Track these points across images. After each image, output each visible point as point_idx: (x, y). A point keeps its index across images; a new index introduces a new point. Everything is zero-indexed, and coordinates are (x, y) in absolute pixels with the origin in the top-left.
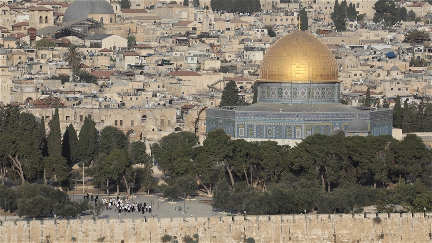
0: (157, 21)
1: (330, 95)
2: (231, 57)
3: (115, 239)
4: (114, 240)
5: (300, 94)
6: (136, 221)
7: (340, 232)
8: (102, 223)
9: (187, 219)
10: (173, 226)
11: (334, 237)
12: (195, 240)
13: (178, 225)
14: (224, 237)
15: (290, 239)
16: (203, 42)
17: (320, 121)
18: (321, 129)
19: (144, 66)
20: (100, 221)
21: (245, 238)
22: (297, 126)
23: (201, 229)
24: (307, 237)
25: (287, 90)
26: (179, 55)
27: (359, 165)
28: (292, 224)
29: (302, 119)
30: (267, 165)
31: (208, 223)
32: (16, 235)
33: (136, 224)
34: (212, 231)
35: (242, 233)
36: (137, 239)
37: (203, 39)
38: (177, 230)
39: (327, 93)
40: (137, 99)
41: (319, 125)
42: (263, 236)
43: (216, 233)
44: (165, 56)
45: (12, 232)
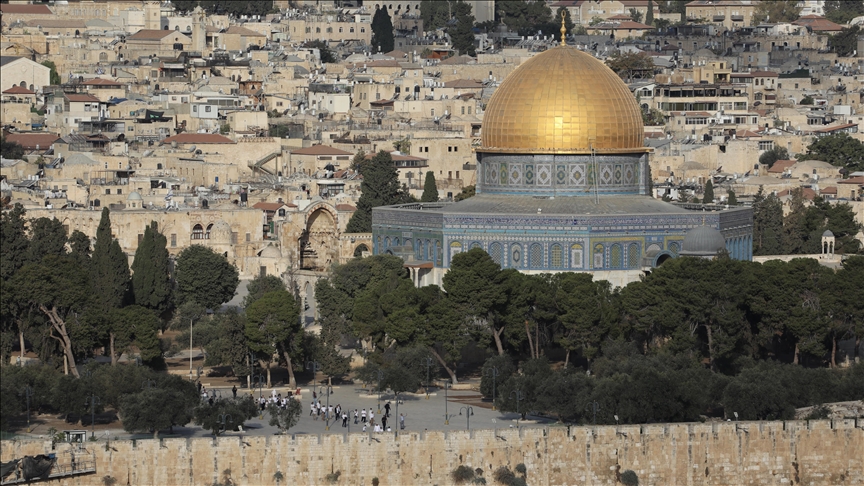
0: (82, 31)
1: (629, 178)
2: (281, 104)
3: (360, 475)
4: (357, 478)
5: (571, 176)
6: (402, 436)
7: (806, 458)
8: (333, 442)
9: (502, 433)
10: (474, 448)
11: (793, 468)
12: (518, 475)
13: (483, 446)
14: (577, 469)
15: (707, 472)
16: (217, 74)
17: (620, 231)
18: (622, 248)
19: (115, 123)
20: (329, 439)
21: (617, 471)
22: (575, 243)
23: (531, 453)
24: (740, 469)
25: (544, 169)
26: (179, 101)
27: (763, 319)
28: (711, 442)
29: (585, 228)
30: (573, 322)
31: (543, 441)
32: (164, 468)
33: (401, 442)
34: (552, 456)
35: (611, 462)
36: (404, 474)
37: (217, 68)
38: (483, 454)
39: (624, 173)
40: (119, 192)
41: (618, 240)
42: (653, 467)
43: (559, 461)
44: (149, 104)
45: (155, 462)
